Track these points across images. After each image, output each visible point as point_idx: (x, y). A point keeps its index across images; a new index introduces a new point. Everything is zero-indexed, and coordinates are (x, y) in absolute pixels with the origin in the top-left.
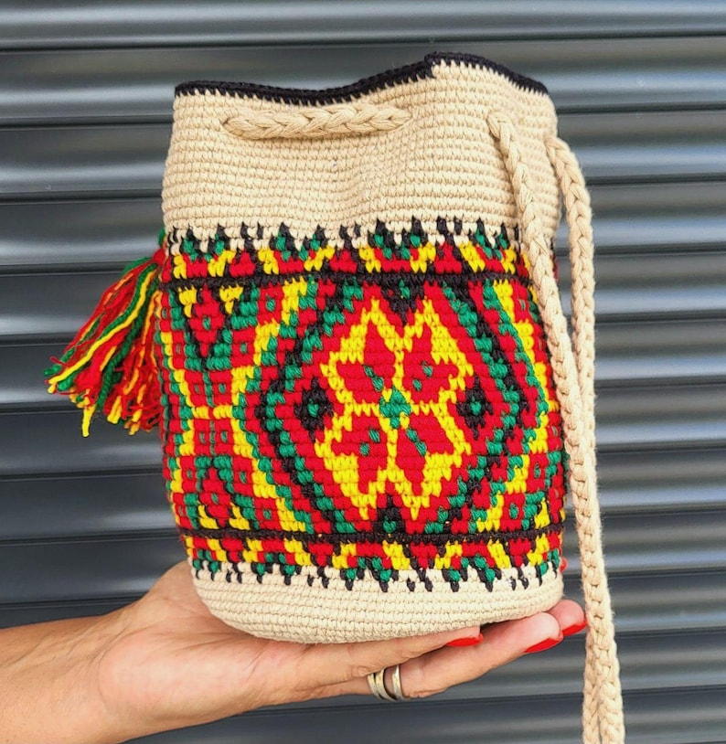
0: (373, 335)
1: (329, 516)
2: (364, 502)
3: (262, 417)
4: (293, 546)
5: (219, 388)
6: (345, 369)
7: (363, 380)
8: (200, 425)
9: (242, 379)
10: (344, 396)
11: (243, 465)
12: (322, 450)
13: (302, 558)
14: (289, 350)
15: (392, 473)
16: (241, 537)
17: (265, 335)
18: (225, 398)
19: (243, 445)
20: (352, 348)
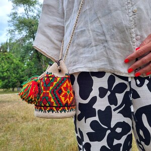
1: (60, 104)
2: (64, 102)
3: (53, 92)
6: (64, 88)
10: (64, 90)
12: (61, 96)
14: (58, 85)
15: (68, 99)
19: (50, 95)
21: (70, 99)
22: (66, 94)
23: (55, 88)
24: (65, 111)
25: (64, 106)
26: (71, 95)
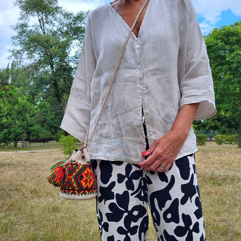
0: (88, 171)
1: (81, 188)
2: (85, 186)
3: (76, 178)
4: (76, 191)
5: (72, 175)
7: (86, 175)
8: (68, 178)
9: (74, 174)
11: (73, 183)
13: (77, 193)
14: (80, 172)
15: (88, 184)
16: (70, 190)
17: (77, 170)
18: (72, 176)
19: (73, 180)
20: (86, 172)
21: (90, 183)
22: (86, 179)
23: (78, 174)
24: (85, 194)
25: (85, 190)
26: (91, 180)
